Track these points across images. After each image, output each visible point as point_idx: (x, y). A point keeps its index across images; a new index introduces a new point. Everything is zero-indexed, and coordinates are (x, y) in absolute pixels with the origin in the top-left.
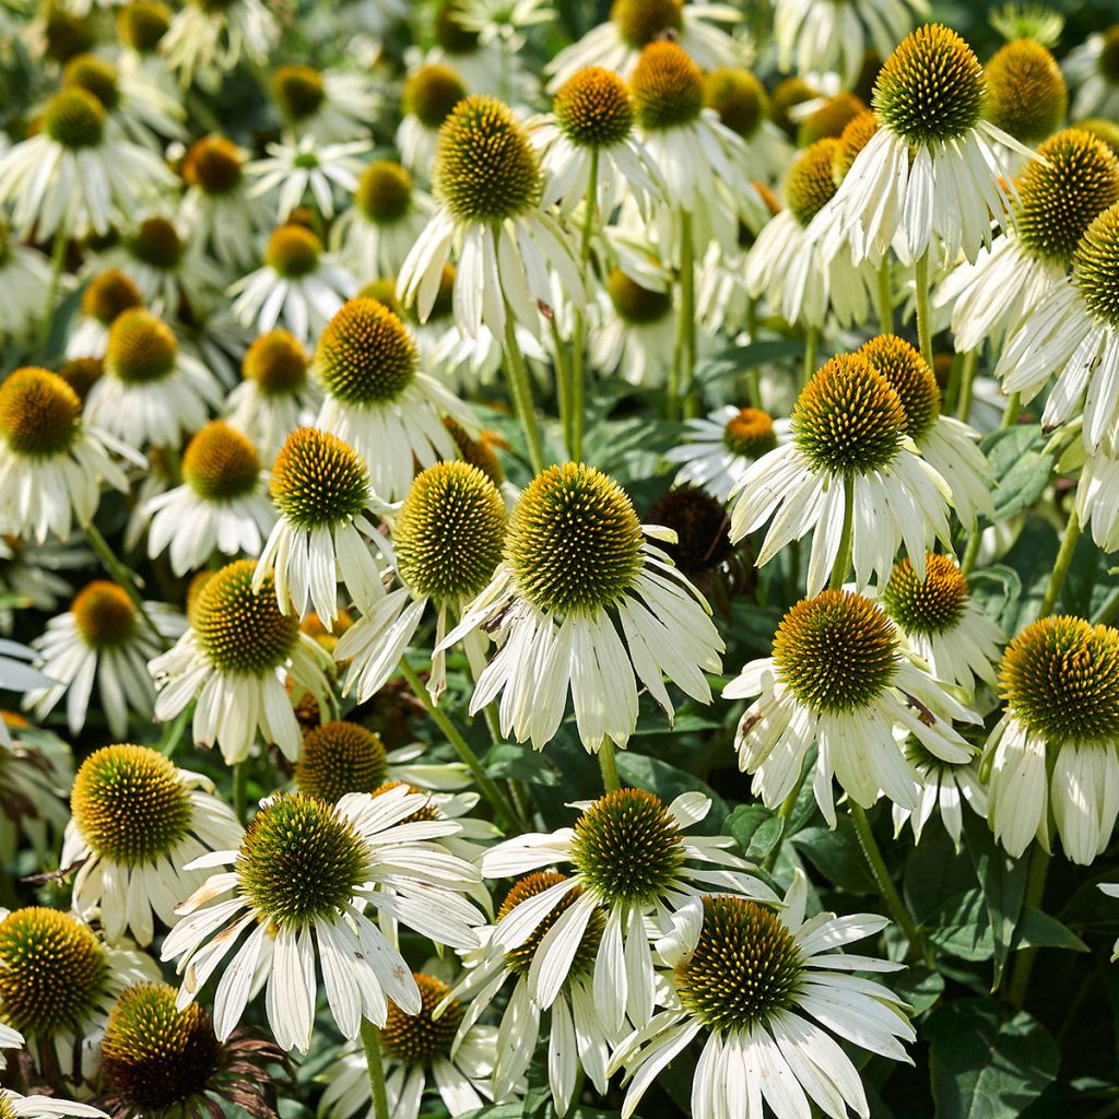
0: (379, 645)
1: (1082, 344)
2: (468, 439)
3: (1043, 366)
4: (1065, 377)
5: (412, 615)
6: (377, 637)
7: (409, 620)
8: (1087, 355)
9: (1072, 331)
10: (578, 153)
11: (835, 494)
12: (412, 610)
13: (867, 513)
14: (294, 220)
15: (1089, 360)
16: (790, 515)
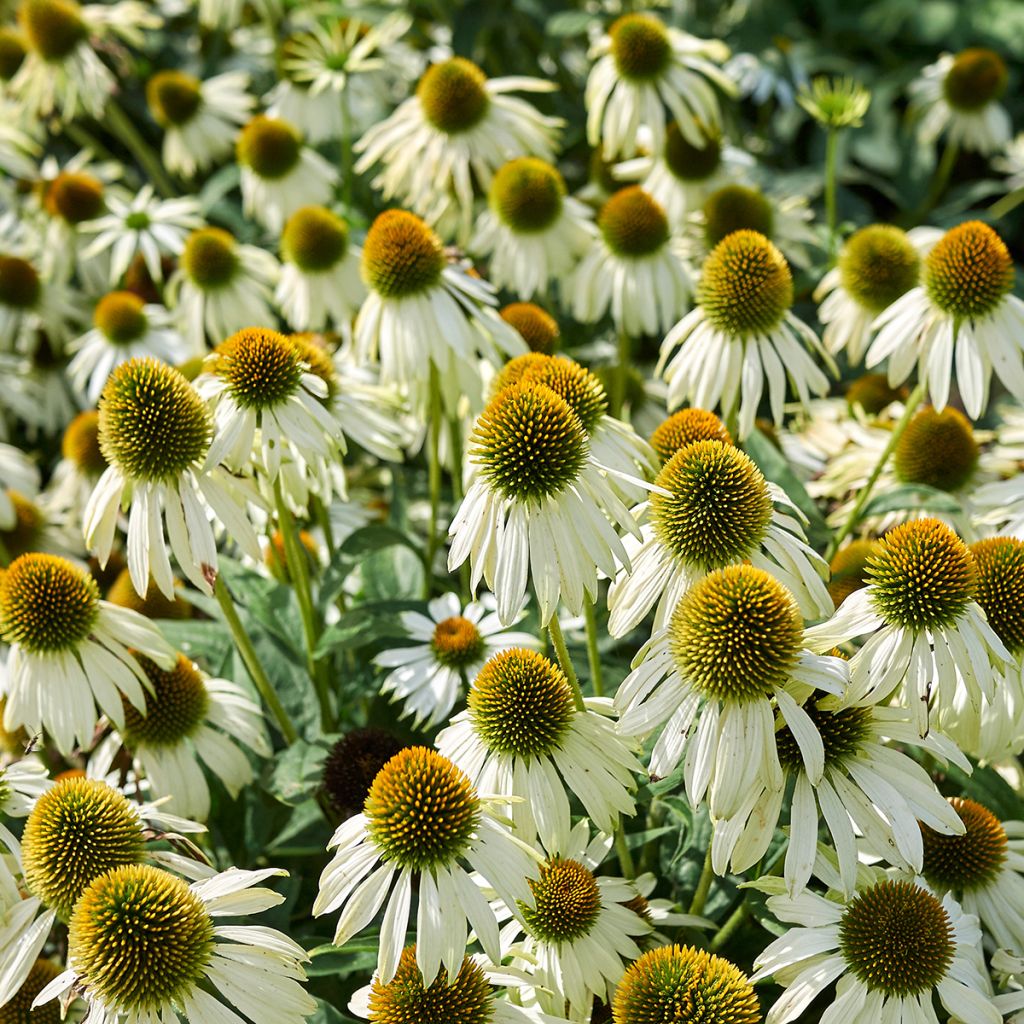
0: (11, 955)
1: (679, 709)
2: (160, 670)
3: (647, 721)
4: (665, 737)
5: (42, 927)
6: (14, 940)
7: (39, 931)
8: (683, 722)
9: (671, 693)
10: (241, 414)
11: (403, 889)
12: (42, 921)
13: (433, 912)
14: (123, 286)
15: (685, 727)
16: (361, 903)
